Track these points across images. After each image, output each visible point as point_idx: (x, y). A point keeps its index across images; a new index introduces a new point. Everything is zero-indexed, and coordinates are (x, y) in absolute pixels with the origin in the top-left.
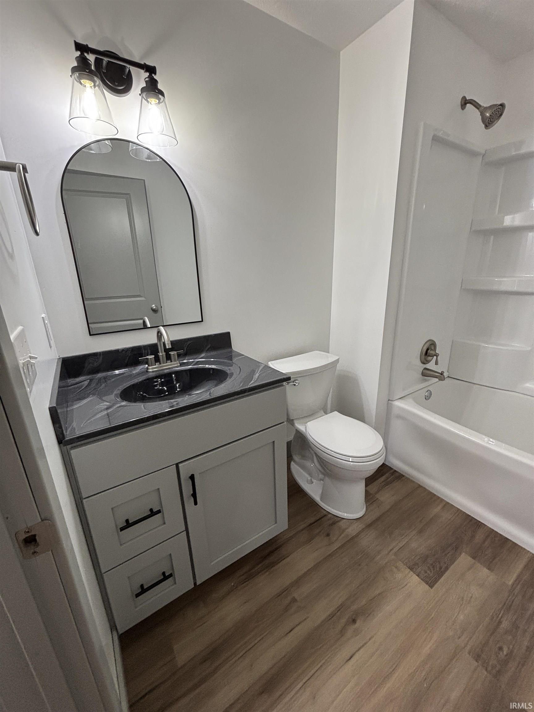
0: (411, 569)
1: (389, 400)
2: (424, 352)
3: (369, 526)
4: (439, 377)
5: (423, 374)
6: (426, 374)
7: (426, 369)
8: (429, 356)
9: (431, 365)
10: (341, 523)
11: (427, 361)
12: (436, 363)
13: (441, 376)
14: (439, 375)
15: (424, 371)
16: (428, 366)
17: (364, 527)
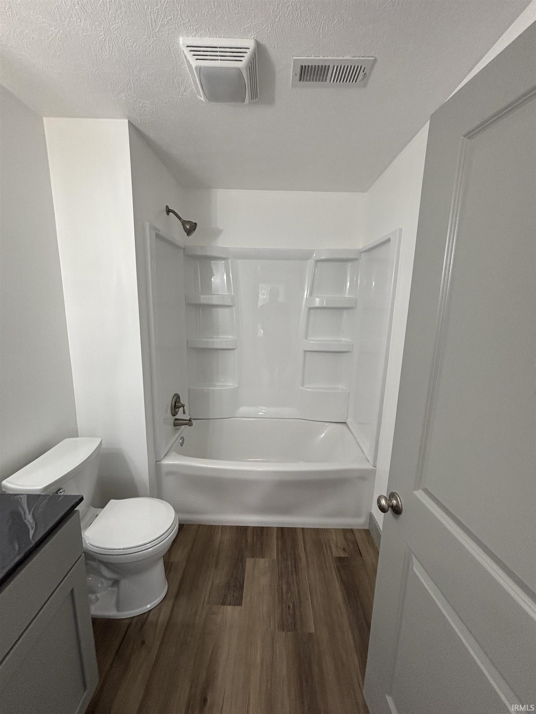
0: (223, 604)
1: (157, 462)
2: (174, 406)
3: (177, 596)
4: (188, 424)
5: (175, 425)
6: (177, 423)
7: (176, 420)
8: (177, 408)
9: (180, 415)
10: (151, 617)
11: (176, 413)
12: (184, 413)
13: (189, 423)
14: (188, 422)
15: (175, 422)
16: (177, 417)
17: (173, 600)
